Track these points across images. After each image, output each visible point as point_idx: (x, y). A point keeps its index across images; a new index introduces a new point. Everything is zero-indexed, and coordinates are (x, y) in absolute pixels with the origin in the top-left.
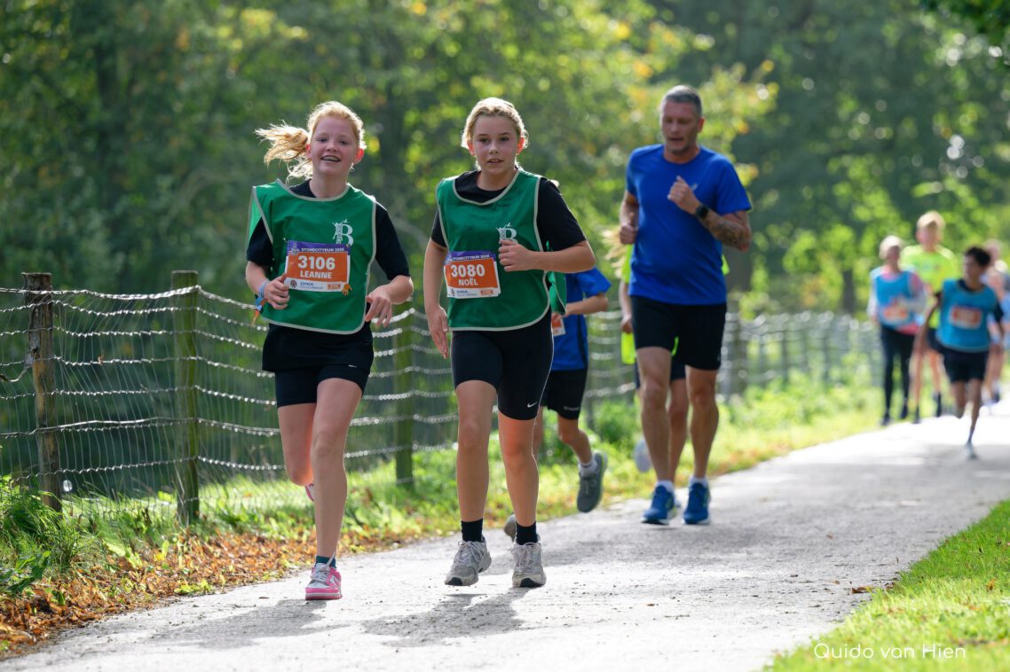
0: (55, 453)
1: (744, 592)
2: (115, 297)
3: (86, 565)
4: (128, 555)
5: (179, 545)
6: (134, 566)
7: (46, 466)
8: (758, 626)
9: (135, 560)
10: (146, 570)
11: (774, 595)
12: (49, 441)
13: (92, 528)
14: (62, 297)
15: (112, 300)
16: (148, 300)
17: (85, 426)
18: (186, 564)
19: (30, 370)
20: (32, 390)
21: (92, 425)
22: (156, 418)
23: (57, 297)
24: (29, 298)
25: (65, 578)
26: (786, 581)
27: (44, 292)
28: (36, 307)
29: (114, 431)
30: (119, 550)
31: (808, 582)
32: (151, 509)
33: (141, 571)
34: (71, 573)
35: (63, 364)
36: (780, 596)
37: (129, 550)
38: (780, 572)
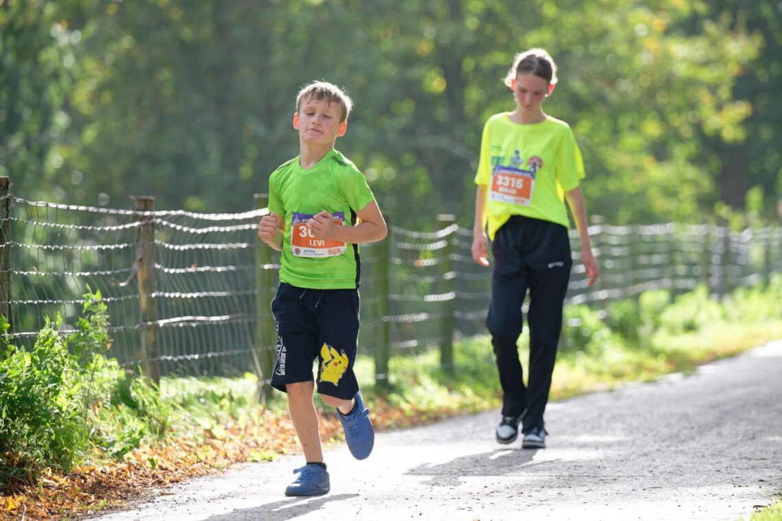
0: (155, 343)
1: (709, 467)
2: (207, 217)
3: (178, 436)
4: (212, 427)
5: (256, 419)
6: (218, 436)
7: (148, 353)
8: (717, 497)
9: (219, 431)
10: (228, 439)
11: (733, 470)
12: (151, 334)
13: (185, 404)
14: (163, 218)
15: (203, 220)
16: (234, 220)
17: (179, 322)
18: (260, 434)
19: (136, 277)
20: (136, 292)
21: (187, 321)
22: (239, 315)
23: (158, 217)
24: (135, 218)
25: (161, 445)
26: (746, 458)
27: (147, 213)
28: (140, 226)
29: (205, 326)
30: (206, 423)
31: (763, 459)
32: (233, 390)
33: (224, 440)
34: (165, 441)
35: (163, 272)
36: (738, 472)
37: (214, 422)
38: (742, 450)
